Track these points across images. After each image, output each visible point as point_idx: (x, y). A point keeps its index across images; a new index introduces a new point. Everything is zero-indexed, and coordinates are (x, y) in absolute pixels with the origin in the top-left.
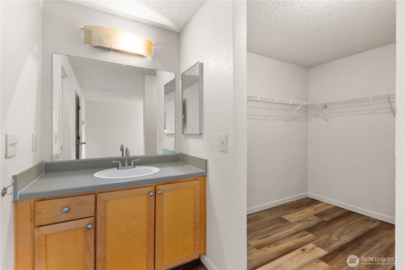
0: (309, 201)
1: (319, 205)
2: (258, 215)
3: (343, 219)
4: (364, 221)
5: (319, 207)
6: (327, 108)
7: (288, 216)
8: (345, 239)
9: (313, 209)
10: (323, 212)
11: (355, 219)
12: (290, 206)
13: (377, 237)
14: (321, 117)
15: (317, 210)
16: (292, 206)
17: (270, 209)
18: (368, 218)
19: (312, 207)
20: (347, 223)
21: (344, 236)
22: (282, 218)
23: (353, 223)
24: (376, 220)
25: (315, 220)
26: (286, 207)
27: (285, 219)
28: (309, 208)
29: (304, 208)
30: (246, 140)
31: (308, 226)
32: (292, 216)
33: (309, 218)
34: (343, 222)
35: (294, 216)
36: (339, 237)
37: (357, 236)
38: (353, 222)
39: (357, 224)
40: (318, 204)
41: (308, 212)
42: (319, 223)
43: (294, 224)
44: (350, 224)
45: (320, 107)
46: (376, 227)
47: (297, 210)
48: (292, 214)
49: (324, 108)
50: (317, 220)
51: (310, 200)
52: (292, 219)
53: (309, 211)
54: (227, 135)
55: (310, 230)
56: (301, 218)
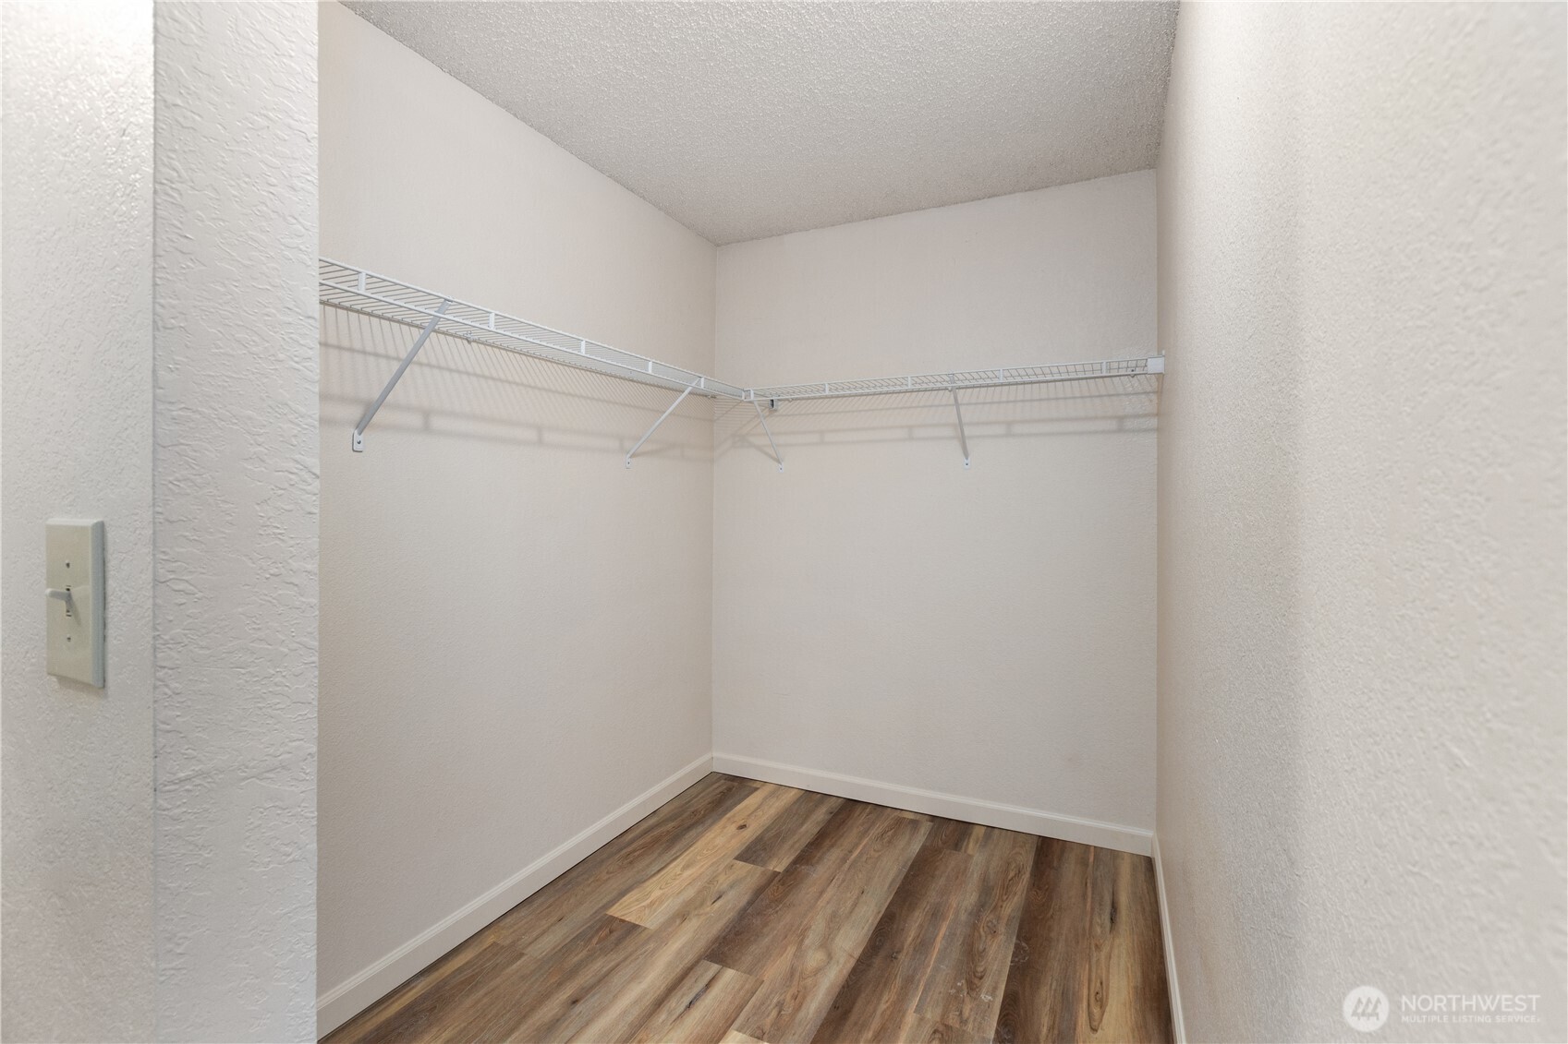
0: (718, 791)
1: (752, 801)
2: (494, 944)
3: (832, 846)
4: (890, 833)
5: (752, 809)
6: (776, 410)
7: (637, 900)
8: (850, 942)
9: (732, 828)
10: (767, 830)
11: (866, 832)
12: (648, 838)
13: (932, 896)
14: (759, 448)
15: (745, 826)
16: (656, 832)
17: (561, 882)
18: (897, 813)
19: (729, 819)
20: (846, 862)
21: (841, 932)
22: (613, 919)
23: (861, 853)
24: (918, 817)
25: (741, 882)
26: (630, 849)
27: (623, 921)
28: (717, 828)
29: (700, 829)
30: (312, 566)
31: (716, 929)
32: (654, 889)
33: (722, 878)
34: (832, 857)
35: (661, 892)
36: (826, 944)
37: (880, 915)
38: (861, 847)
39: (872, 853)
40: (748, 796)
41: (714, 847)
42: (759, 891)
43: (662, 935)
44: (855, 861)
45: (756, 403)
46: (924, 849)
47: (673, 853)
48: (655, 879)
49: (766, 412)
50: (750, 875)
51: (723, 781)
52: (655, 911)
53: (720, 841)
54: (100, 529)
55: (723, 949)
56: (691, 893)
